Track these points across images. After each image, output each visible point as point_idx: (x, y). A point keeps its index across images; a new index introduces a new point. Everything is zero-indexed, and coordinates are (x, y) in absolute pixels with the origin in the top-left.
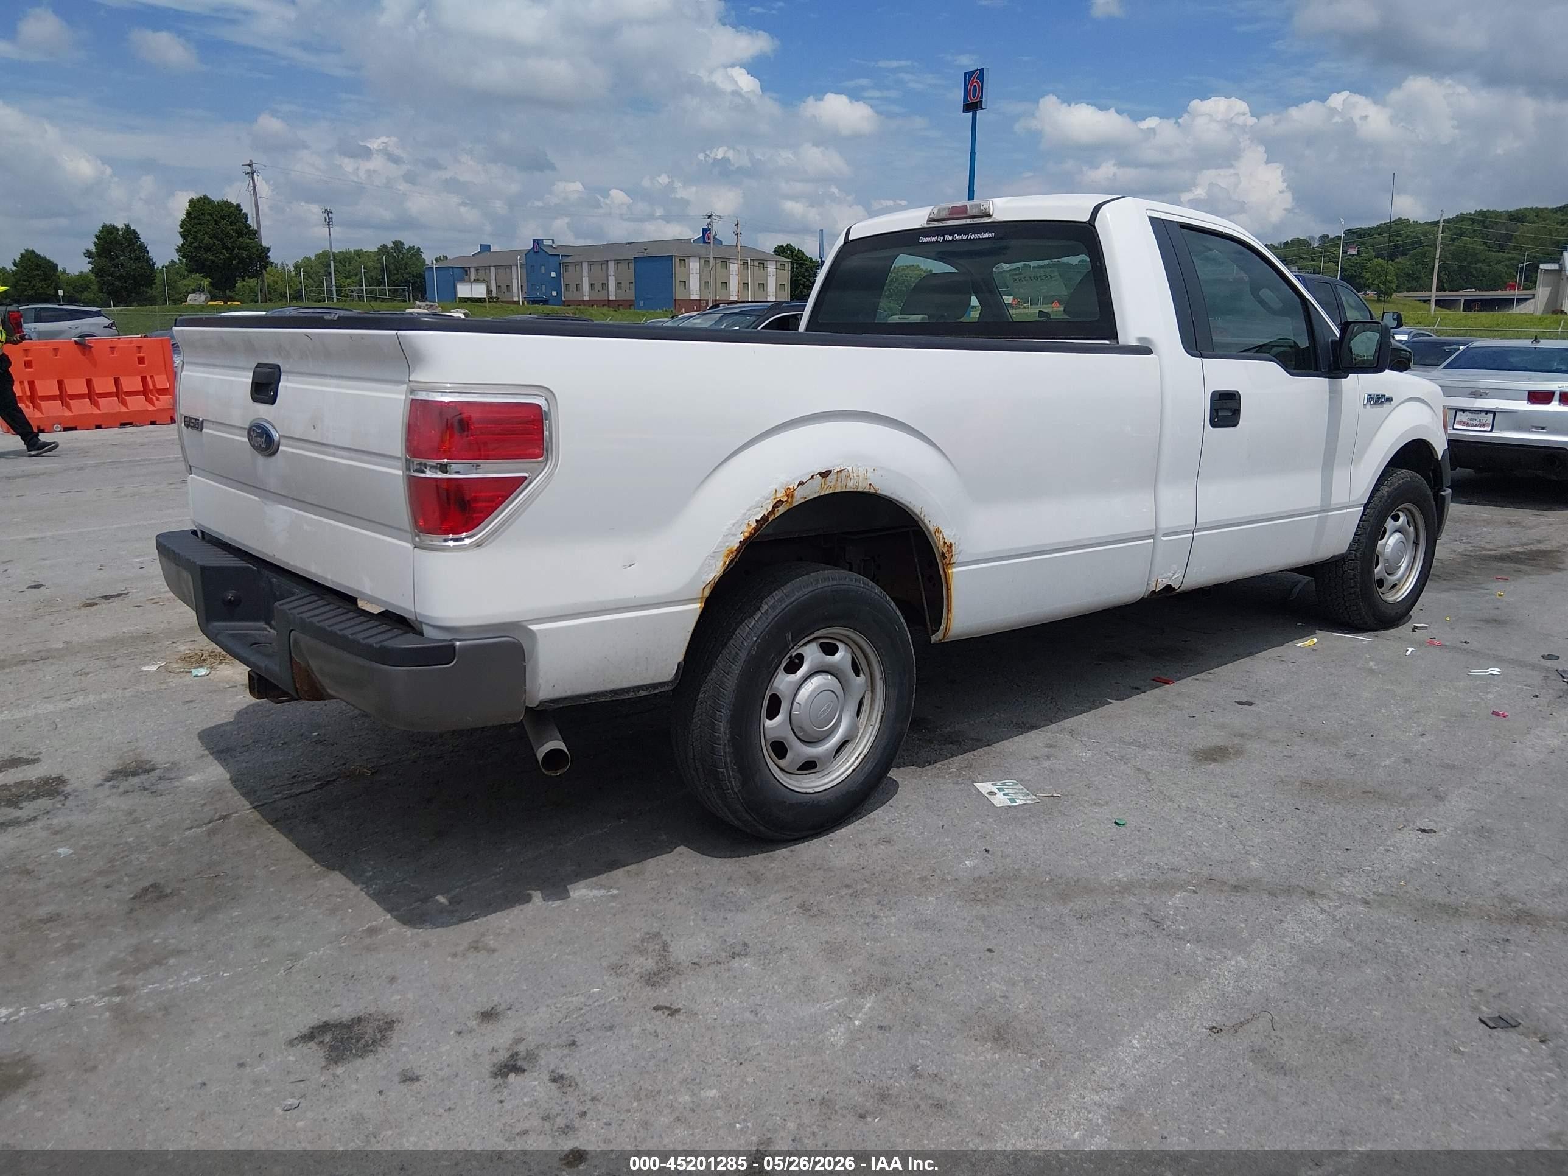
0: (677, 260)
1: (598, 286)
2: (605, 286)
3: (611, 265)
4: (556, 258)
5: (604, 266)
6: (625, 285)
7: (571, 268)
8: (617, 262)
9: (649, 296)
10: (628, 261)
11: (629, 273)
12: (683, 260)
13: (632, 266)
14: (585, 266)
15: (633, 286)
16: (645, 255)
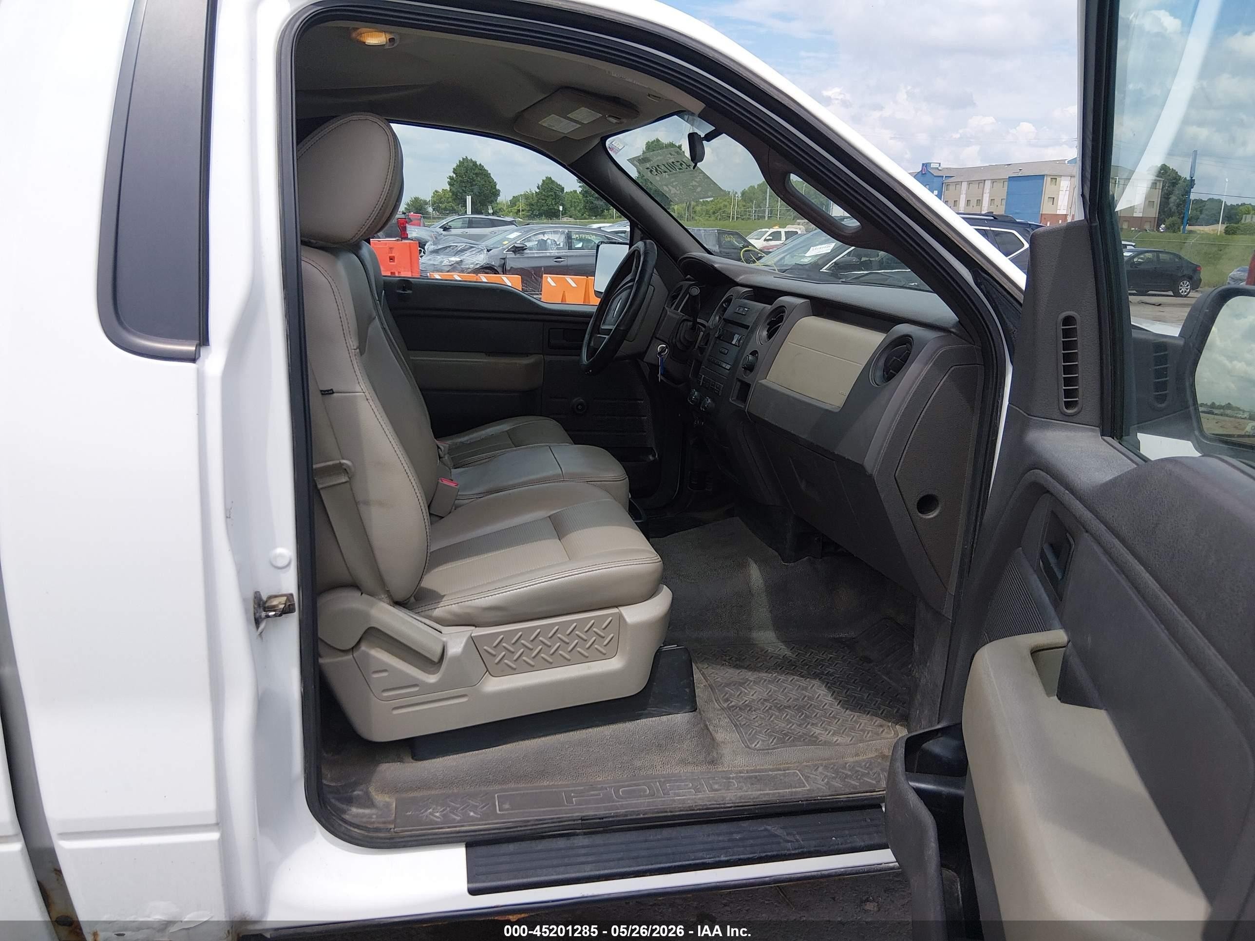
0: (1049, 179)
1: (974, 202)
2: (979, 202)
3: (988, 184)
4: (940, 178)
5: (981, 185)
6: (997, 201)
7: (952, 188)
8: (994, 181)
9: (1017, 211)
10: (1004, 180)
11: (1002, 191)
12: (1054, 179)
13: (1006, 183)
14: (965, 185)
15: (1004, 202)
16: (1020, 175)
